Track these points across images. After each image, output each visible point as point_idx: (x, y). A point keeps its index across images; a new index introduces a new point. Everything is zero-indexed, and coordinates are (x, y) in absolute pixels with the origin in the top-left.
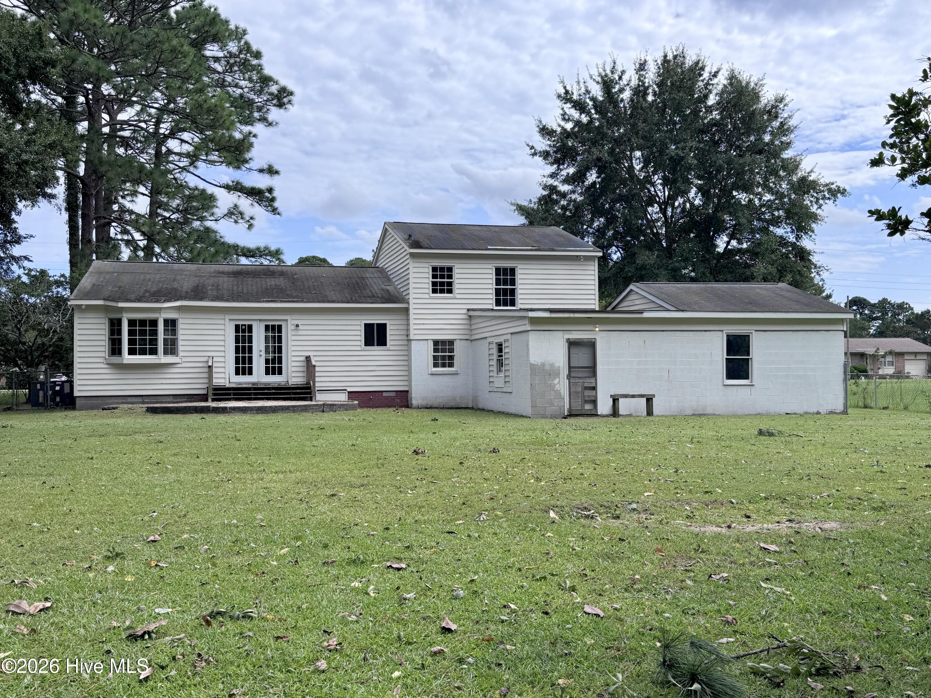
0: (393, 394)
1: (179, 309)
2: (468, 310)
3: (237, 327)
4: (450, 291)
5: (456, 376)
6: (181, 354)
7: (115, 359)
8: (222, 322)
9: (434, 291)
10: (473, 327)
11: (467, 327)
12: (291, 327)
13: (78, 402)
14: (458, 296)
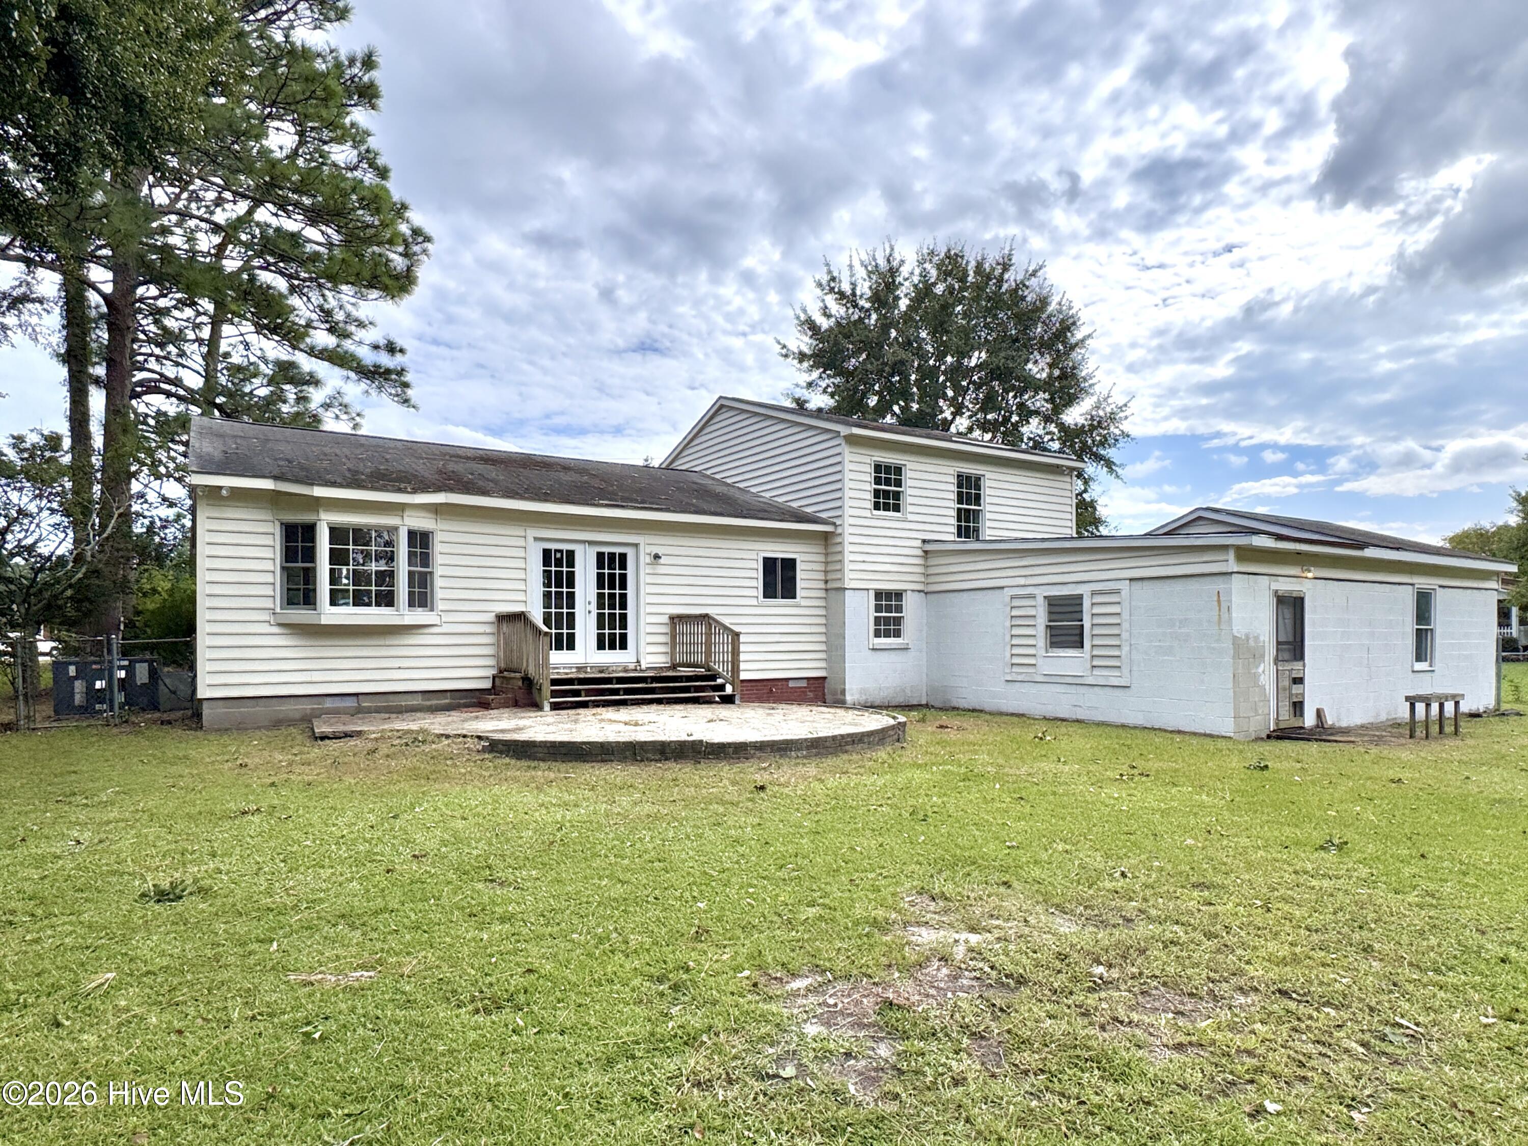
0: (804, 684)
1: (437, 510)
2: (924, 541)
3: (547, 553)
4: (897, 508)
5: (905, 652)
6: (440, 605)
7: (301, 615)
8: (521, 542)
9: (877, 506)
10: (932, 571)
11: (920, 570)
12: (645, 559)
13: (206, 711)
14: (910, 517)
